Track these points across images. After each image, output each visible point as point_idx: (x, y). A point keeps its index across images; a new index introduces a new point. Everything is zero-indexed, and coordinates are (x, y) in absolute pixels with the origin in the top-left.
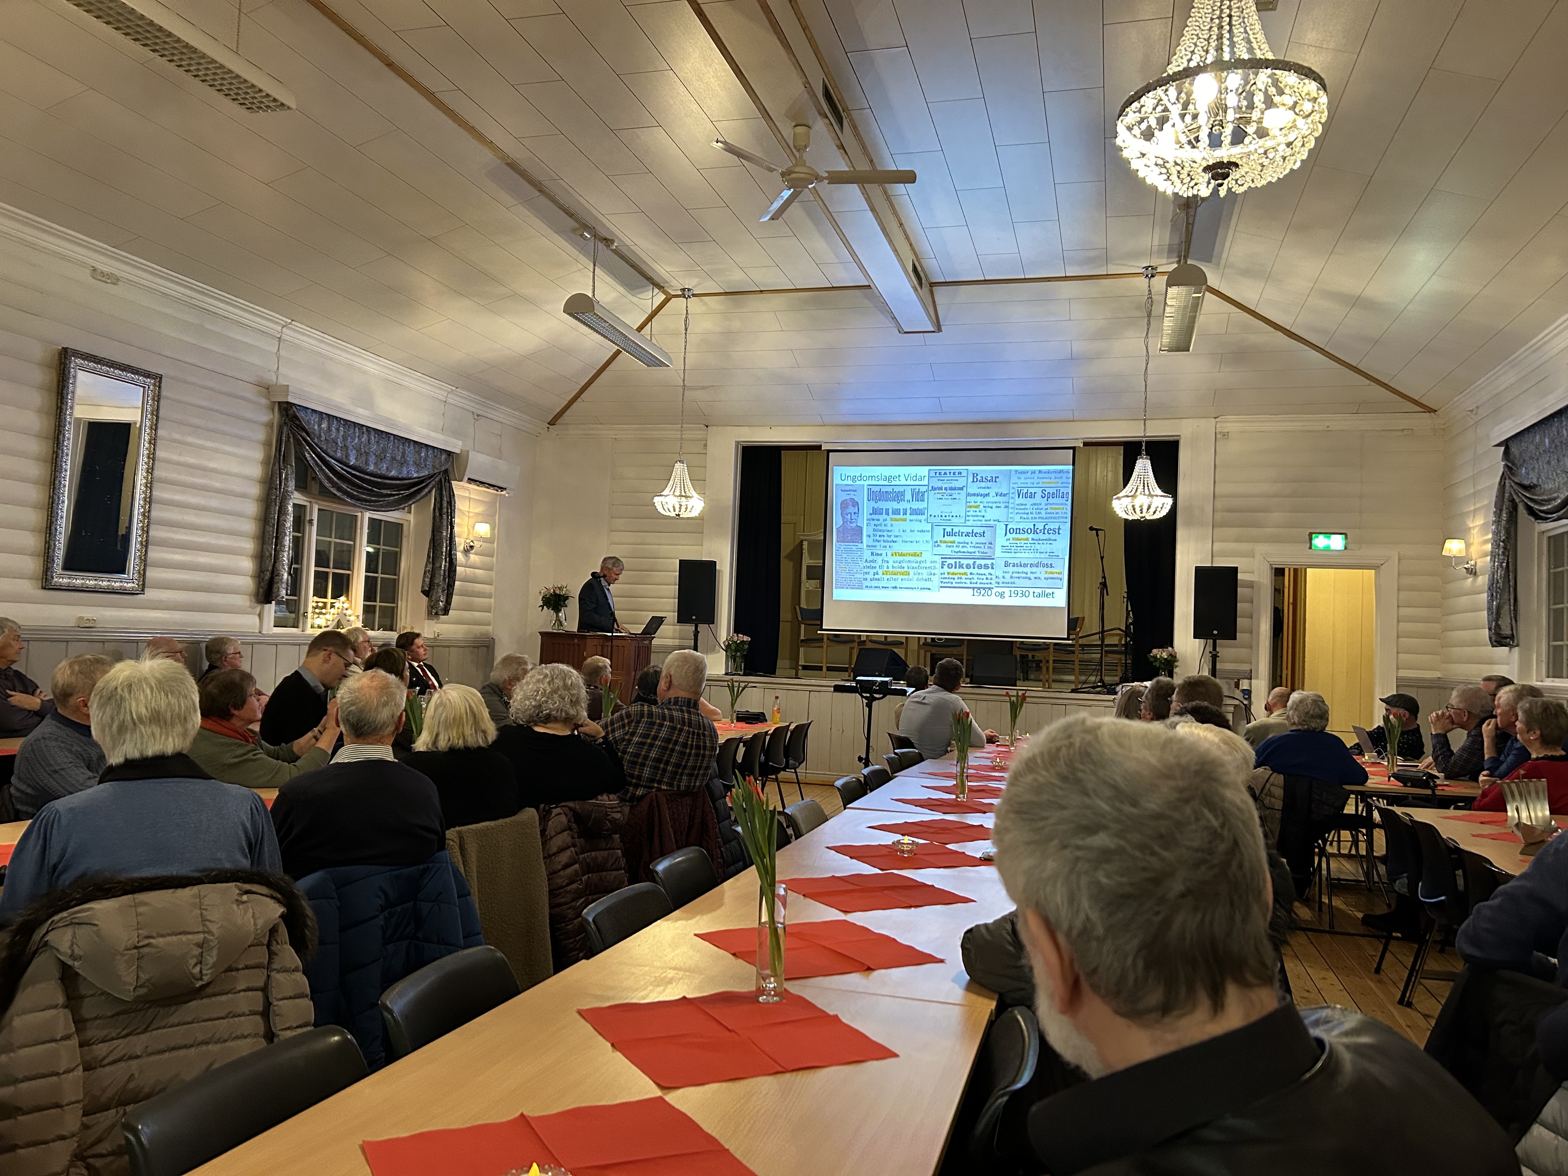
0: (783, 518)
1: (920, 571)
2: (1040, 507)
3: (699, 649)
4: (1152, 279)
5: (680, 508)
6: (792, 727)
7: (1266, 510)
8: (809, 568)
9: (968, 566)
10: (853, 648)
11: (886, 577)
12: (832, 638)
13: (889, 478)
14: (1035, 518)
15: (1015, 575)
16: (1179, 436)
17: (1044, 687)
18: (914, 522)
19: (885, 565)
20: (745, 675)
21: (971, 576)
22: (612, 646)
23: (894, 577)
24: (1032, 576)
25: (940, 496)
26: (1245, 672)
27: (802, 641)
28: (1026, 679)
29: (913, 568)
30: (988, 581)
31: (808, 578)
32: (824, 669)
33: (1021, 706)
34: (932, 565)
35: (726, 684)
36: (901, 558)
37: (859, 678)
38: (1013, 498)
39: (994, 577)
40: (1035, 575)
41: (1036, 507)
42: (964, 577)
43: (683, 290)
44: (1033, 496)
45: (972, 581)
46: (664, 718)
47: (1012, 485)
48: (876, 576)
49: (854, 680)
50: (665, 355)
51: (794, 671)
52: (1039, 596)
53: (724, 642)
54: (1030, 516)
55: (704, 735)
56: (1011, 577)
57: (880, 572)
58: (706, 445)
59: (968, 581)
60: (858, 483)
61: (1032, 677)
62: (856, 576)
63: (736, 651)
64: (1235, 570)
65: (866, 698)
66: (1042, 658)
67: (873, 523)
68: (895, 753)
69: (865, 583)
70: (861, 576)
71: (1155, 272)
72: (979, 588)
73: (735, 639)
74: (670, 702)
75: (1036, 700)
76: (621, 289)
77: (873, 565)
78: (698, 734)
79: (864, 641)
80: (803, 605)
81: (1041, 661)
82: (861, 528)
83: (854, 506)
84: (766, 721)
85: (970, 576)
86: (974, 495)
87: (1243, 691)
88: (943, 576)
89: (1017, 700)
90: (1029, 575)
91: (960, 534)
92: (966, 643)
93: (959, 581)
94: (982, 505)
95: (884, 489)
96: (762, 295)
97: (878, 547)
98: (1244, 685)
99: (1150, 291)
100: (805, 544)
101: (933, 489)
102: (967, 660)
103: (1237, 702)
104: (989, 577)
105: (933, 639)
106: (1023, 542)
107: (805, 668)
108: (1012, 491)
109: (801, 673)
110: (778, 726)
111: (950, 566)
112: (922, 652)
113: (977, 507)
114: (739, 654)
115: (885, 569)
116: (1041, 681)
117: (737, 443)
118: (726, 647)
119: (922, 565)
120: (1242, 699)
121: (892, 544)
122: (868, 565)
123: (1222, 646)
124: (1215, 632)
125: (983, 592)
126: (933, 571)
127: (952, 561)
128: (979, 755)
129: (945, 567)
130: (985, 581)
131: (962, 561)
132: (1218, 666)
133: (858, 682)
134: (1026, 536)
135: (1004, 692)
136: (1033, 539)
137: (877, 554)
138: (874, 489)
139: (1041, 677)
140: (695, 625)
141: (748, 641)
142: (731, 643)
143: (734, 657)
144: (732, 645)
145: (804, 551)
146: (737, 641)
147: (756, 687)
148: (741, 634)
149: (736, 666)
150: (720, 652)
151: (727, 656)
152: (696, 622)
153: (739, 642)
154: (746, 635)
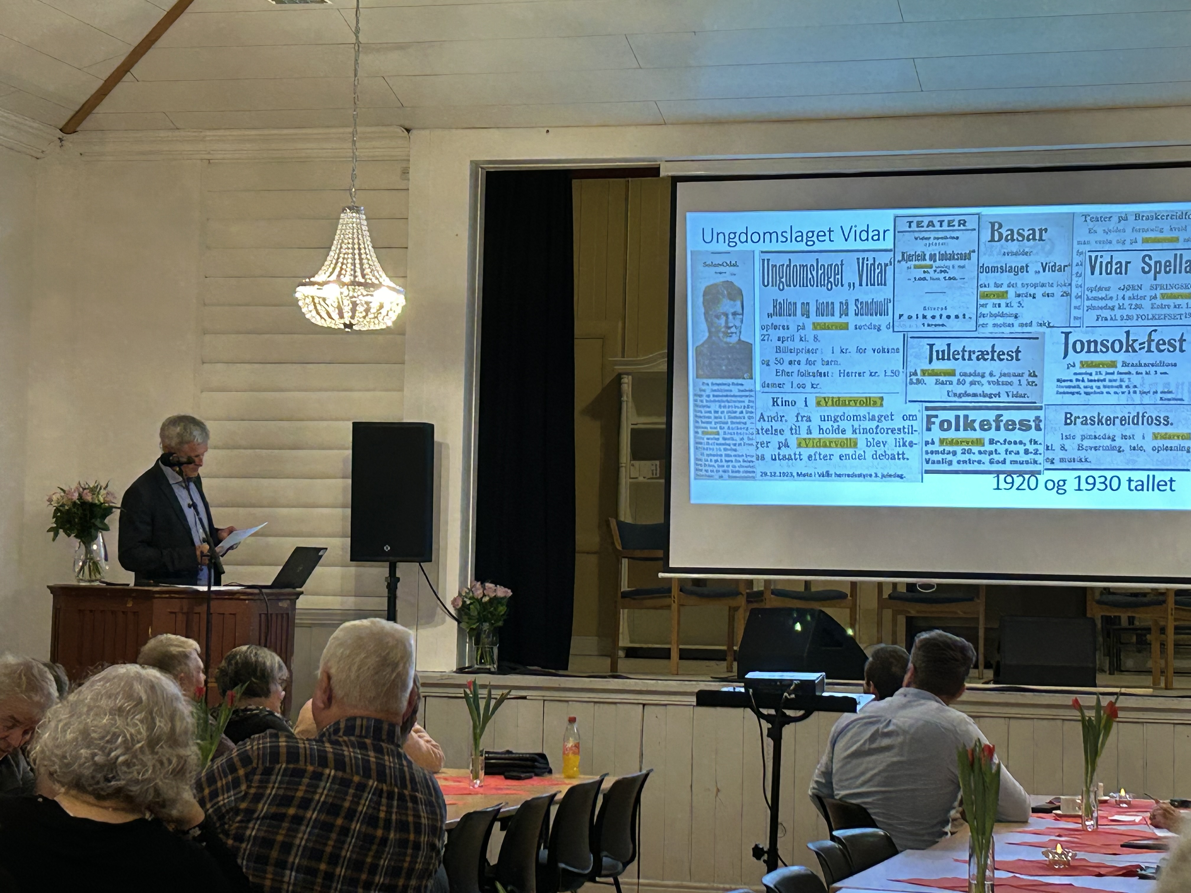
0: (580, 327)
1: (880, 437)
2: (1140, 293)
3: (398, 619)
5: (354, 310)
6: (607, 785)
8: (636, 433)
9: (985, 426)
10: (736, 609)
11: (806, 452)
12: (689, 587)
13: (809, 237)
14: (1129, 318)
15: (1086, 443)
17: (1155, 685)
18: (865, 332)
19: (804, 426)
20: (501, 671)
21: (992, 448)
22: (209, 614)
23: (824, 451)
24: (1125, 445)
25: (920, 273)
27: (625, 595)
28: (1116, 668)
29: (865, 431)
30: (1031, 456)
31: (636, 455)
32: (675, 654)
33: (1108, 728)
34: (907, 423)
35: (460, 692)
36: (838, 411)
37: (750, 675)
38: (1079, 275)
39: (1041, 449)
40: (1134, 443)
41: (1129, 294)
42: (975, 449)
44: (1122, 269)
45: (996, 457)
46: (323, 761)
47: (1076, 247)
48: (784, 451)
49: (741, 678)
51: (608, 661)
52: (1141, 487)
53: (454, 602)
54: (1118, 313)
55: (414, 799)
56: (1080, 448)
57: (793, 441)
58: (405, 172)
59: (986, 458)
60: (740, 247)
61: (1130, 663)
62: (742, 450)
63: (482, 619)
65: (767, 718)
66: (1149, 623)
67: (774, 334)
68: (833, 838)
69: (760, 465)
70: (752, 451)
72: (1010, 473)
73: (479, 593)
74: (336, 731)
75: (1140, 715)
77: (777, 425)
78: (402, 798)
79: (760, 594)
80: (626, 515)
81: (1148, 630)
82: (747, 349)
83: (732, 298)
84: (550, 772)
85: (988, 447)
86: (994, 269)
88: (930, 448)
89: (1098, 717)
90: (1119, 442)
91: (966, 355)
92: (983, 594)
93: (966, 457)
94: (1012, 292)
95: (797, 260)
97: (787, 388)
100: (627, 380)
101: (906, 258)
102: (987, 630)
104: (1031, 448)
105: (911, 587)
106: (1104, 370)
107: (632, 653)
108: (1077, 259)
109: (624, 664)
110: (575, 782)
111: (945, 425)
112: (888, 614)
113: (1003, 295)
114: (486, 626)
115: (804, 435)
116: (1149, 672)
117: (475, 165)
118: (459, 611)
119: (885, 425)
121: (817, 380)
122: (766, 425)
125: (1018, 480)
126: (908, 438)
127: (950, 415)
128: (1017, 838)
129: (935, 428)
130: (1023, 457)
131: (973, 415)
133: (749, 684)
134: (1110, 356)
135: (1068, 700)
136: (1125, 364)
137: (786, 403)
138: (776, 261)
139: (1150, 664)
140: (387, 564)
141: (505, 597)
142: (468, 602)
143: (475, 632)
144: (471, 606)
145: (624, 398)
146: (482, 598)
147: (524, 698)
148: (491, 583)
149: (482, 654)
150: (444, 621)
151: (460, 630)
152: (391, 558)
153: (486, 599)
154: (500, 585)
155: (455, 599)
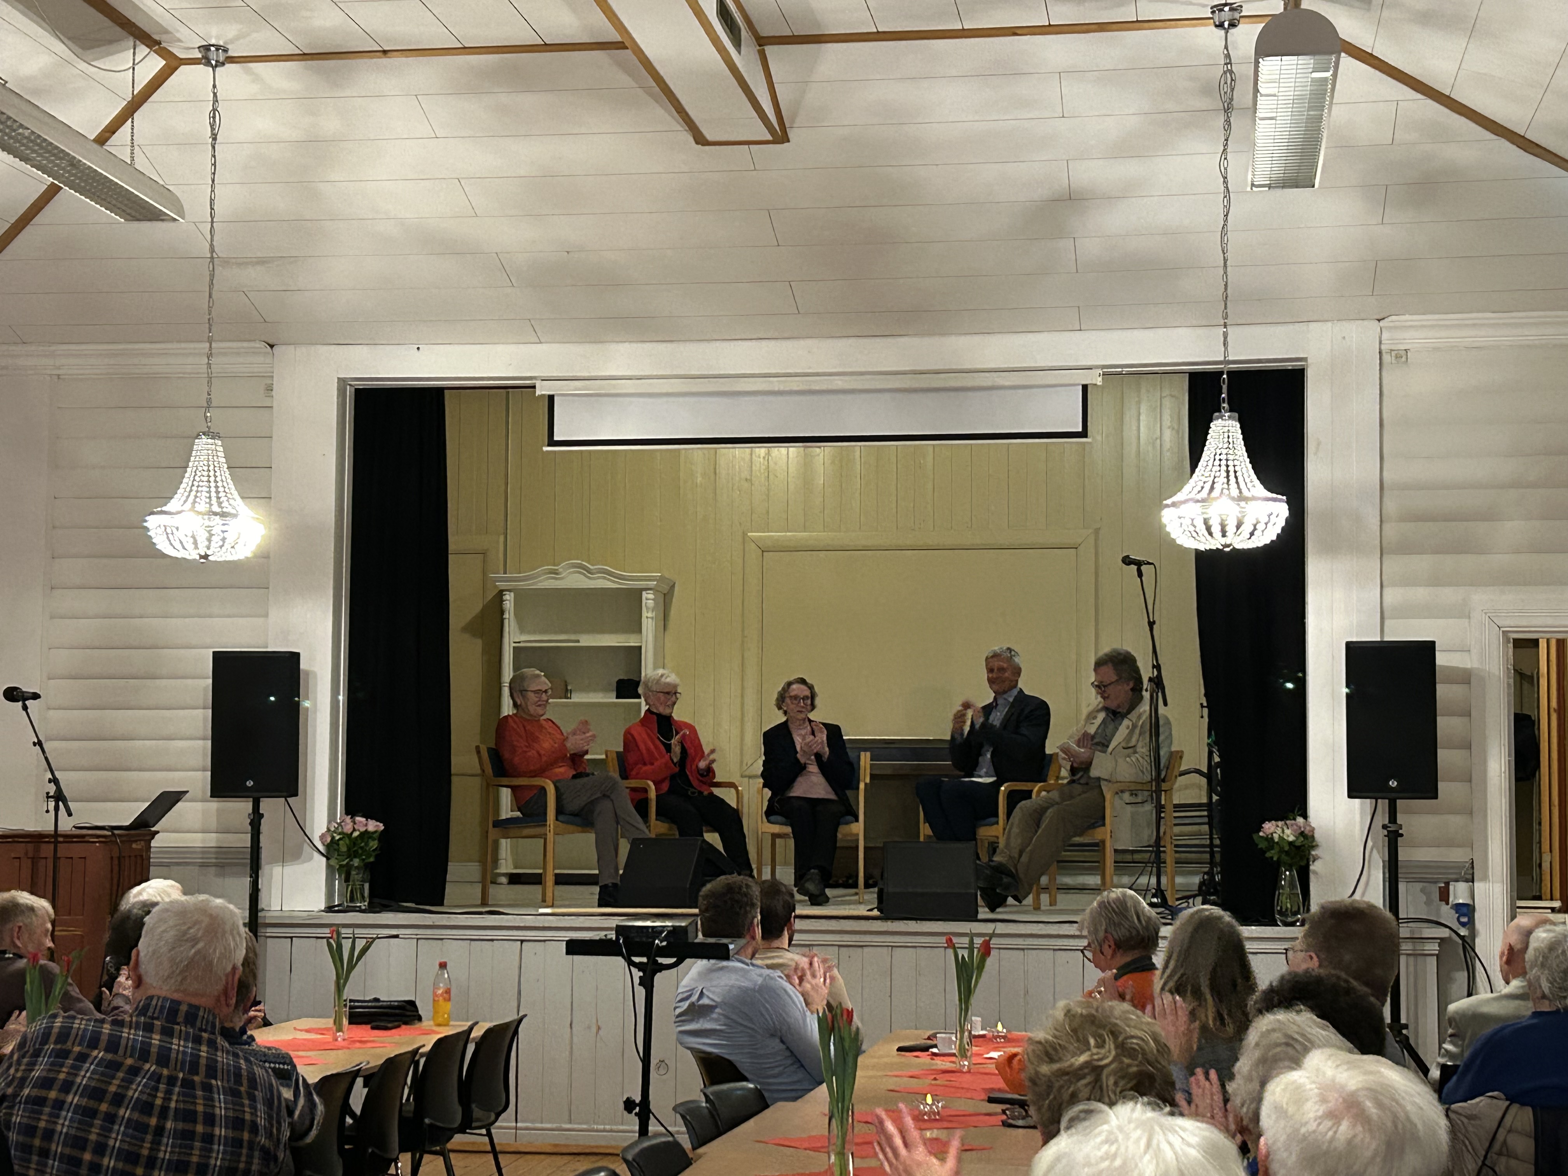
0: (454, 541)
4: (1233, 31)
5: (209, 541)
6: (477, 1033)
7: (1489, 515)
8: (517, 648)
16: (1304, 359)
20: (371, 909)
22: (56, 858)
26: (1458, 866)
35: (327, 932)
43: (206, 48)
50: (165, 193)
53: (322, 837)
58: (269, 389)
63: (352, 853)
64: (1428, 648)
65: (639, 966)
68: (703, 1095)
71: (1237, 15)
73: (348, 828)
76: (59, 47)
84: (420, 1019)
87: (1458, 907)
96: (384, 61)
98: (1459, 893)
99: (1228, 56)
100: (509, 598)
103: (1445, 933)
107: (515, 879)
109: (502, 892)
110: (446, 1031)
114: (356, 862)
117: (342, 383)
118: (328, 847)
120: (1455, 925)
123: (1409, 812)
124: (1393, 784)
132: (1402, 856)
140: (251, 799)
141: (376, 832)
142: (337, 837)
143: (345, 869)
144: (341, 842)
145: (506, 616)
146: (352, 833)
147: (396, 936)
148: (363, 816)
149: (352, 892)
150: (311, 858)
151: (329, 866)
152: (256, 795)
153: (356, 834)
154: (372, 819)
155: (323, 835)
